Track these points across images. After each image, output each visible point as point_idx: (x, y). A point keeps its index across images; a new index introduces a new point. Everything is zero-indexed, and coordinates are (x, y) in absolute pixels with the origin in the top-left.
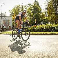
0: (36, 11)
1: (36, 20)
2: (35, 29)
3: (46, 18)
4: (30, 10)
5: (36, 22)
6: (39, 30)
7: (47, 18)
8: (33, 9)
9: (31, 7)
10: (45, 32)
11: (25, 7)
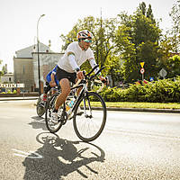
0: (143, 36)
1: (142, 64)
2: (141, 94)
3: (177, 60)
5: (142, 71)
6: (152, 96)
8: (132, 29)
9: (129, 25)
11: (110, 25)
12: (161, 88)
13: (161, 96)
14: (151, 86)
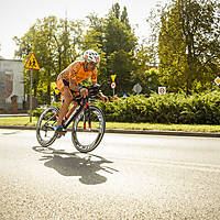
0: (116, 43)
1: (113, 77)
2: (109, 112)
3: (154, 74)
4: (95, 38)
5: (113, 86)
7: (157, 72)
8: (104, 35)
9: (99, 29)
10: (145, 122)
11: (77, 29)
12: (133, 106)
13: (132, 115)
14: (120, 102)
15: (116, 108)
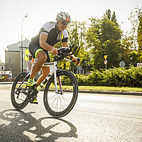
1: (106, 57)
2: (100, 79)
3: (134, 54)
4: (94, 32)
5: (106, 62)
8: (100, 30)
11: (82, 27)
12: (117, 75)
13: (116, 81)
15: (105, 76)
